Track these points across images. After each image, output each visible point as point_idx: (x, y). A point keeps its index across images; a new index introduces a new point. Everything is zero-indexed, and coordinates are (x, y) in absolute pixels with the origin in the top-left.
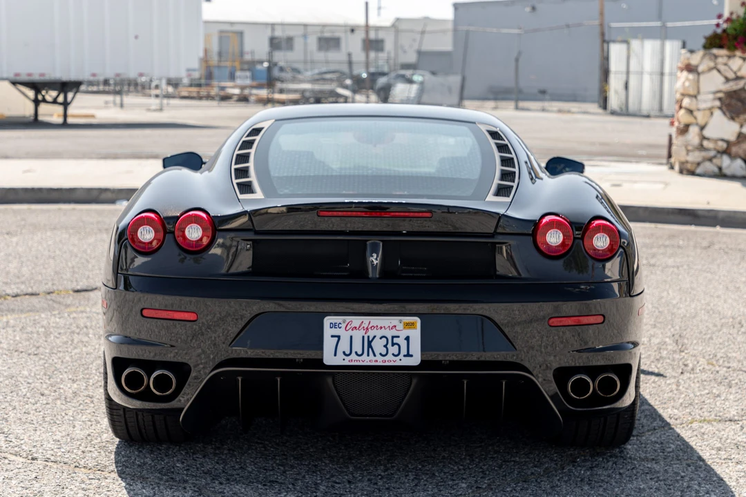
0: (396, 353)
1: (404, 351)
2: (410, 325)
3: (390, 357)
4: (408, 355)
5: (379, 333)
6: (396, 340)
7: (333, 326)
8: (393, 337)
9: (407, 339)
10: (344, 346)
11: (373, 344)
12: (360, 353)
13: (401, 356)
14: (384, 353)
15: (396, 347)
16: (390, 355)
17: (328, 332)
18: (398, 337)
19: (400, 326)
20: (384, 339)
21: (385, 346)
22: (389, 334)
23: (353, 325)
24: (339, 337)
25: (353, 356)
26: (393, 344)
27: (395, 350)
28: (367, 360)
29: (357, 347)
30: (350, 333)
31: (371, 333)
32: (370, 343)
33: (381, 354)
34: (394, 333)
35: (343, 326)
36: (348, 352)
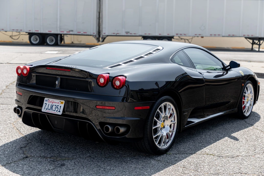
1: (59, 110)
2: (62, 103)
3: (55, 111)
4: (59, 112)
5: (55, 104)
6: (58, 107)
7: (46, 101)
8: (58, 106)
9: (60, 107)
10: (47, 107)
11: (53, 107)
13: (58, 112)
18: (59, 106)
19: (60, 103)
20: (55, 106)
21: (55, 108)
23: (50, 101)
24: (46, 104)
27: (57, 109)
28: (50, 112)
29: (49, 108)
30: (49, 103)
31: (53, 104)
33: (54, 110)
34: (58, 104)
35: (48, 101)
36: (47, 109)
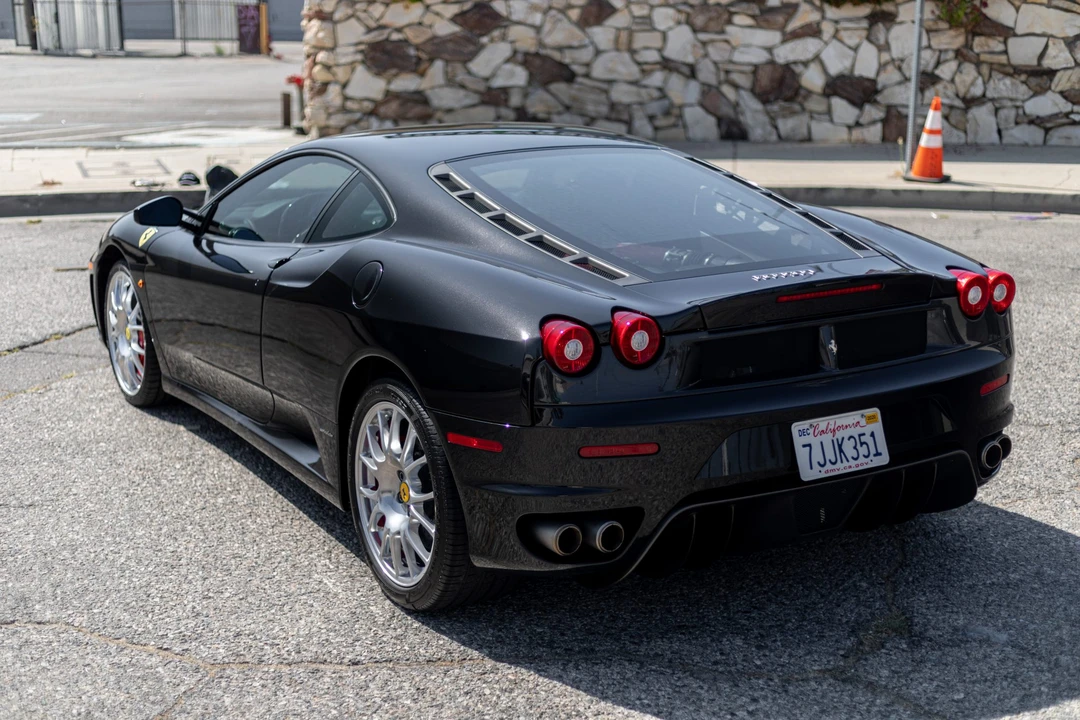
0: (866, 454)
1: (873, 451)
2: (871, 419)
3: (862, 460)
4: (878, 454)
5: (846, 433)
6: (863, 439)
7: (802, 433)
8: (860, 435)
9: (872, 435)
10: (817, 457)
11: (843, 448)
12: (833, 460)
13: (871, 457)
14: (855, 456)
15: (865, 446)
16: (861, 458)
17: (798, 441)
18: (864, 434)
19: (863, 422)
20: (852, 440)
21: (855, 448)
22: (855, 432)
23: (820, 429)
24: (810, 445)
25: (829, 466)
26: (862, 444)
27: (863, 450)
28: (842, 468)
29: (830, 455)
30: (820, 438)
31: (839, 435)
32: (840, 446)
33: (853, 458)
34: (859, 430)
35: (811, 431)
36: (822, 462)
